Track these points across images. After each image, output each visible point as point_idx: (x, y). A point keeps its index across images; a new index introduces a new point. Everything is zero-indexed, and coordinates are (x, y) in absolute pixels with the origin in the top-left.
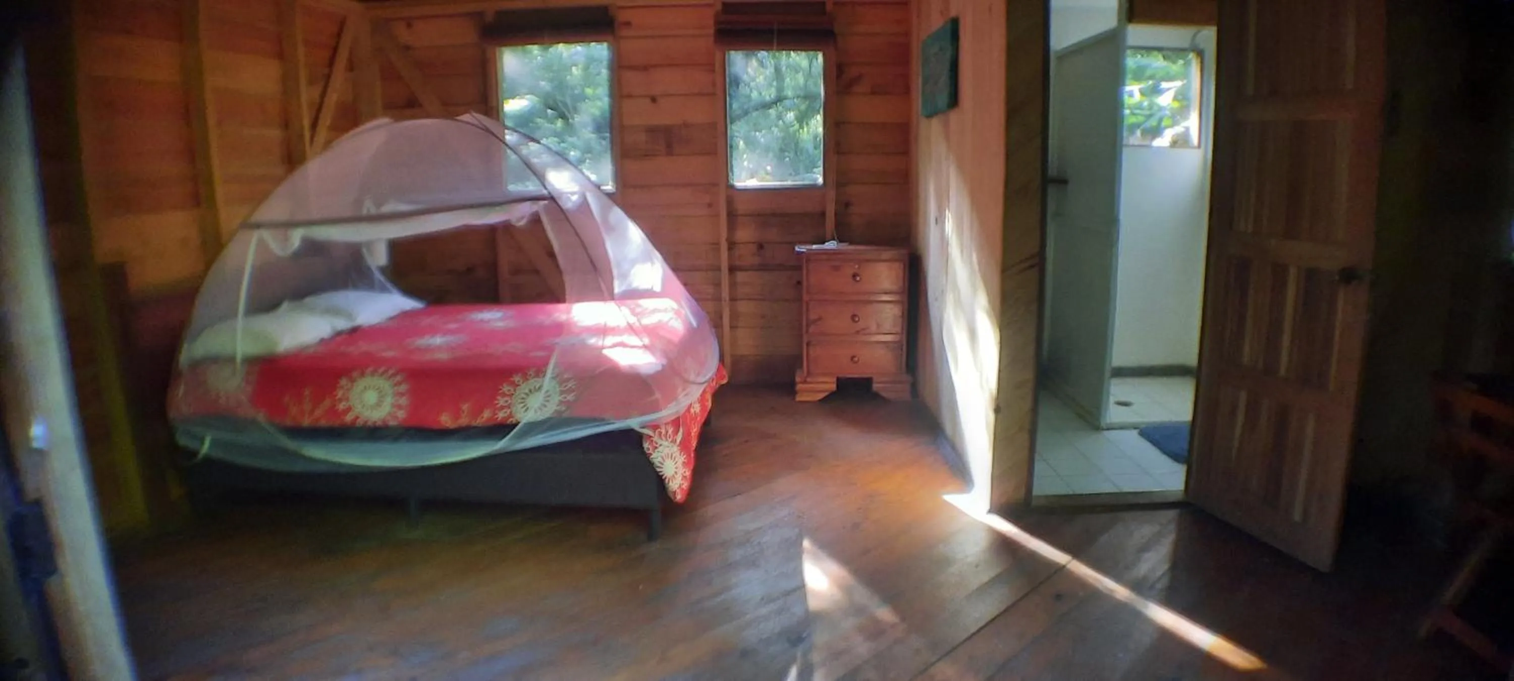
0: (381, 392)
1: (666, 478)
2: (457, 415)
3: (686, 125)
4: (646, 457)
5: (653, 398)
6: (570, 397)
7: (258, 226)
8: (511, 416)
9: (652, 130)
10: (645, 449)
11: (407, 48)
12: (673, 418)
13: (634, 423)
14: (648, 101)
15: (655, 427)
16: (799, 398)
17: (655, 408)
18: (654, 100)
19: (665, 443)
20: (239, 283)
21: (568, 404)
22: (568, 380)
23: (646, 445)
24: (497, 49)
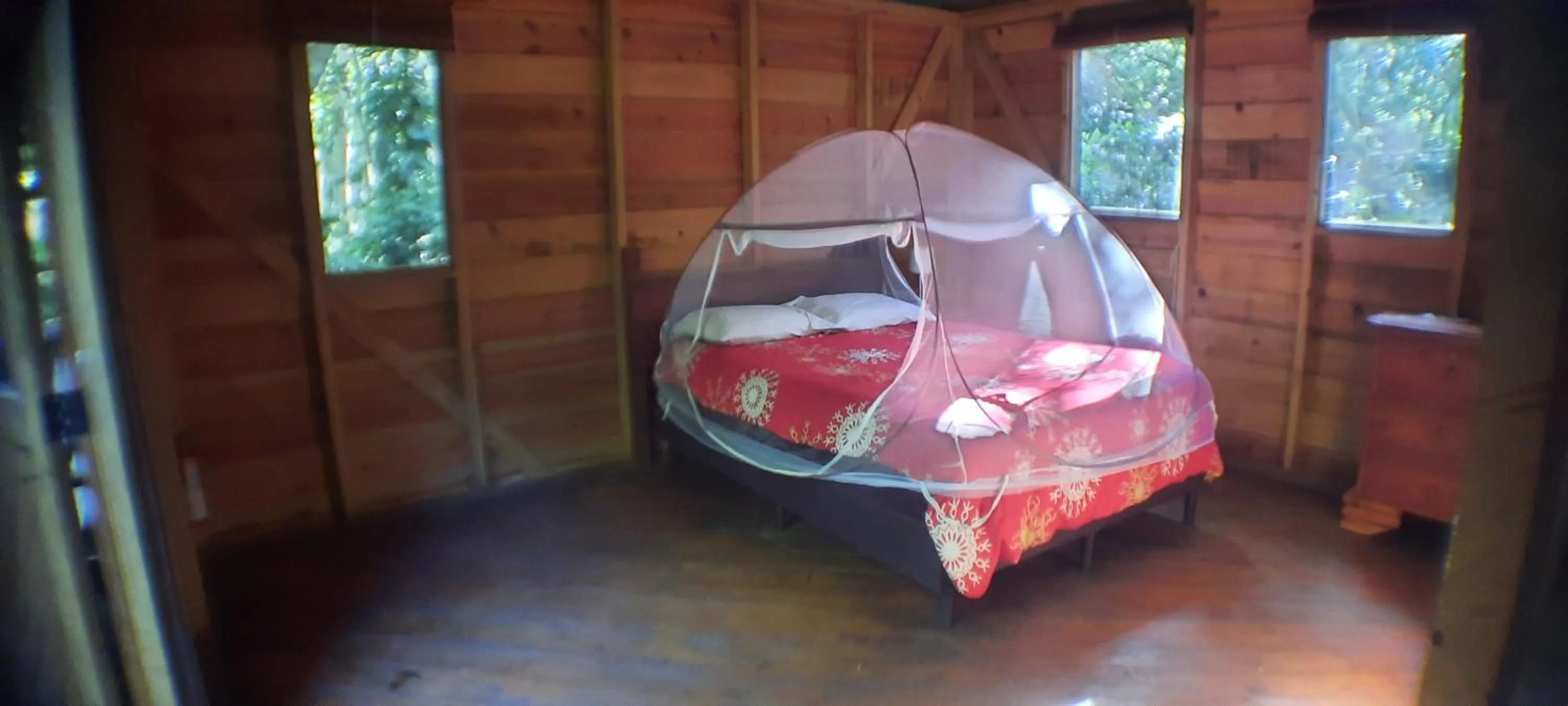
0: (760, 393)
1: (944, 561)
2: (800, 432)
3: (1276, 140)
4: (924, 532)
5: (958, 464)
6: (881, 441)
7: (727, 227)
8: (834, 445)
9: (1235, 147)
10: (926, 521)
11: (997, 55)
12: (980, 496)
13: (925, 487)
14: (1232, 109)
15: (942, 499)
16: (1344, 525)
17: (955, 477)
18: (1239, 107)
19: (952, 521)
20: (708, 276)
21: (880, 449)
22: (884, 422)
23: (928, 517)
24: (1075, 53)
